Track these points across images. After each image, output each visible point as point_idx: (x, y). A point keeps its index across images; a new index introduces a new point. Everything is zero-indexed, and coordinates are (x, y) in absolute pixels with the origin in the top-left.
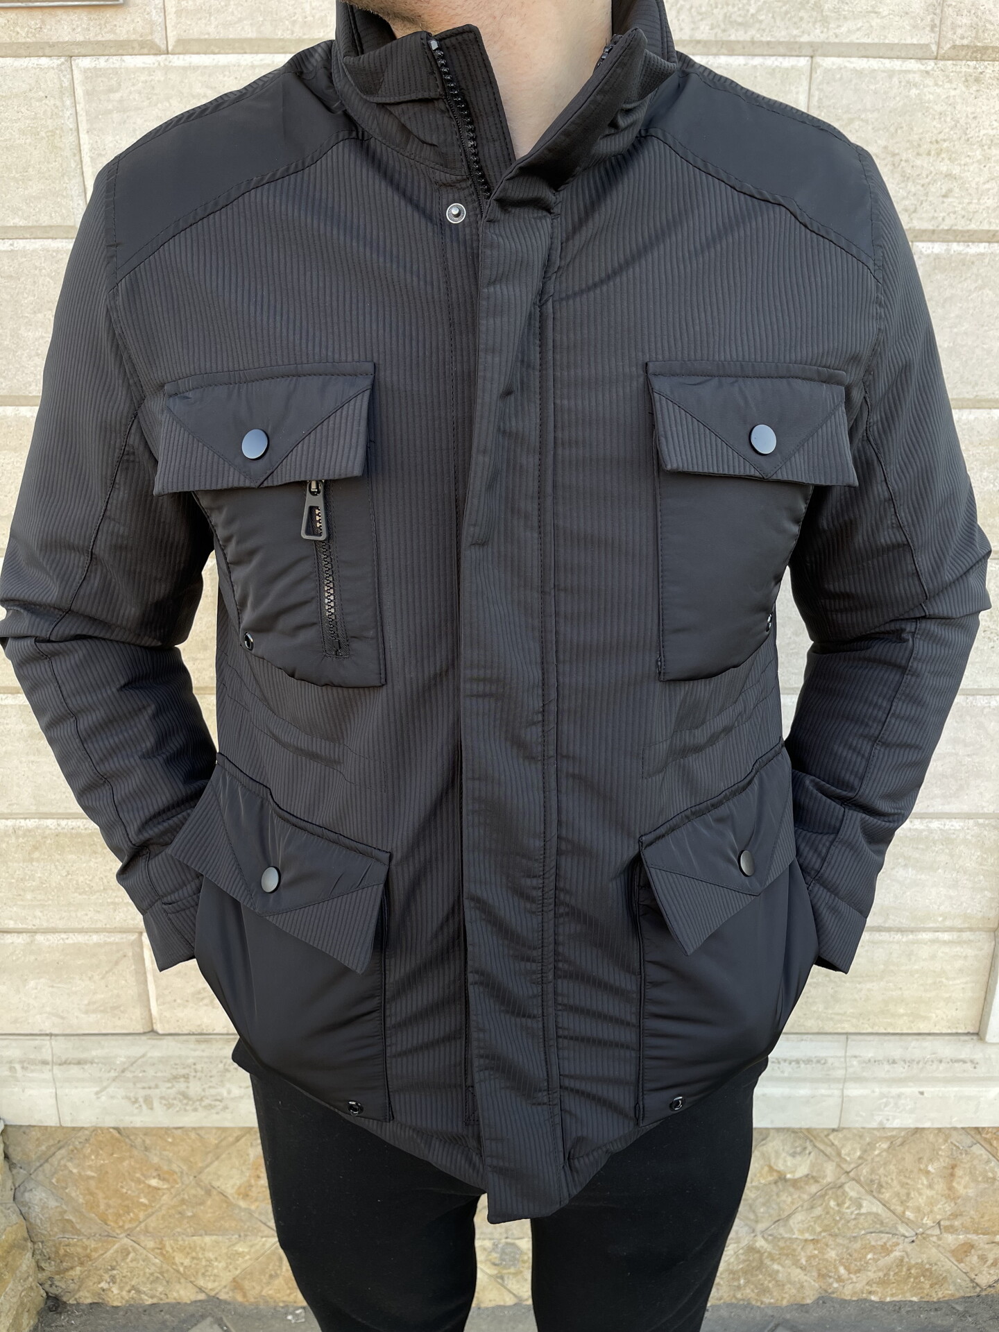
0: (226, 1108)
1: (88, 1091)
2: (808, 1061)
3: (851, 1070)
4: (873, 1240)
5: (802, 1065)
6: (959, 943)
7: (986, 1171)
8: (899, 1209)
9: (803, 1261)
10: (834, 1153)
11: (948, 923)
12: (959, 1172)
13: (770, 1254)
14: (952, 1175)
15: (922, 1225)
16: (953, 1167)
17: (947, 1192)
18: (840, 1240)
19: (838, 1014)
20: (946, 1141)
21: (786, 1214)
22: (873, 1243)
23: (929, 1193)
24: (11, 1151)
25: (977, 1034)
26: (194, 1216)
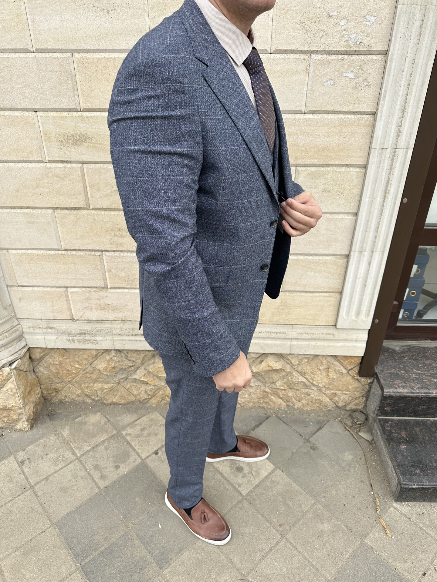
0: (98, 343)
1: (54, 337)
2: (280, 333)
3: (293, 336)
4: (303, 390)
5: (278, 334)
6: (330, 297)
7: (339, 370)
8: (311, 381)
9: (281, 396)
10: (290, 362)
11: (325, 290)
12: (330, 370)
13: (270, 393)
14: (328, 371)
15: (319, 386)
16: (329, 368)
17: (327, 377)
18: (293, 390)
19: (290, 318)
20: (325, 360)
21: (275, 381)
22: (303, 391)
23: (321, 376)
24: (31, 356)
25: (335, 326)
26: (90, 377)
